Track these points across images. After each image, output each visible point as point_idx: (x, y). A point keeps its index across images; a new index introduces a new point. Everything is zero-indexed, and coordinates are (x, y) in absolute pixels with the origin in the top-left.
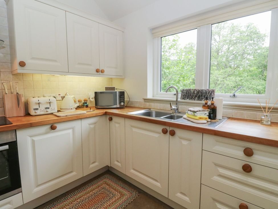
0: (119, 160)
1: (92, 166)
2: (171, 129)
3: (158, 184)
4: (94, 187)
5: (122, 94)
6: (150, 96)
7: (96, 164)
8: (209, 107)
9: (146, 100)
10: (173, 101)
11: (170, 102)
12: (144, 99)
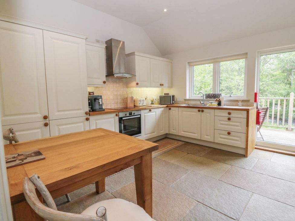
0: (175, 129)
1: (161, 132)
2: (202, 109)
3: (196, 135)
4: (162, 141)
5: (173, 96)
6: (187, 98)
7: (163, 131)
8: (218, 101)
9: (186, 100)
10: (201, 100)
11: (199, 100)
12: (185, 99)
